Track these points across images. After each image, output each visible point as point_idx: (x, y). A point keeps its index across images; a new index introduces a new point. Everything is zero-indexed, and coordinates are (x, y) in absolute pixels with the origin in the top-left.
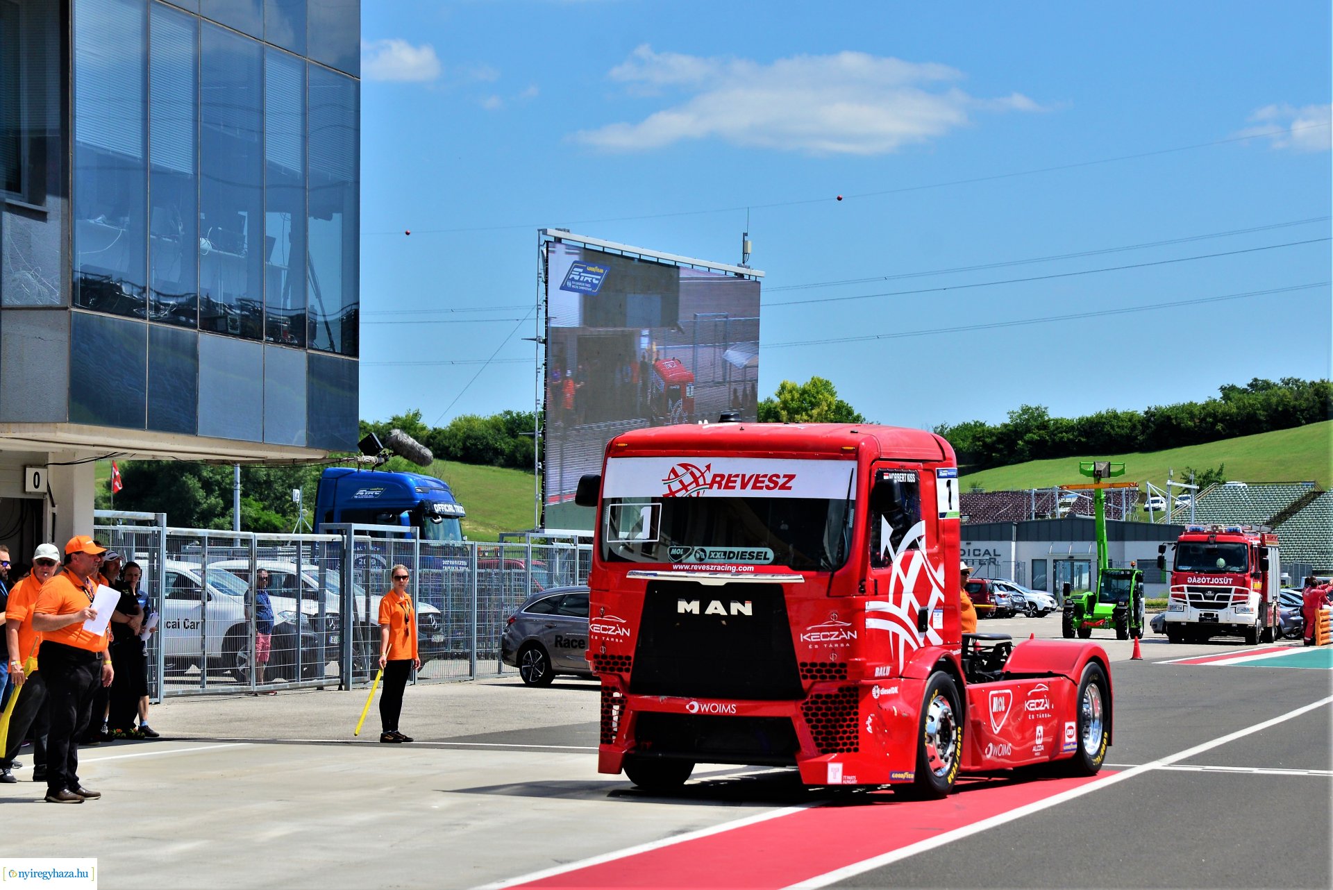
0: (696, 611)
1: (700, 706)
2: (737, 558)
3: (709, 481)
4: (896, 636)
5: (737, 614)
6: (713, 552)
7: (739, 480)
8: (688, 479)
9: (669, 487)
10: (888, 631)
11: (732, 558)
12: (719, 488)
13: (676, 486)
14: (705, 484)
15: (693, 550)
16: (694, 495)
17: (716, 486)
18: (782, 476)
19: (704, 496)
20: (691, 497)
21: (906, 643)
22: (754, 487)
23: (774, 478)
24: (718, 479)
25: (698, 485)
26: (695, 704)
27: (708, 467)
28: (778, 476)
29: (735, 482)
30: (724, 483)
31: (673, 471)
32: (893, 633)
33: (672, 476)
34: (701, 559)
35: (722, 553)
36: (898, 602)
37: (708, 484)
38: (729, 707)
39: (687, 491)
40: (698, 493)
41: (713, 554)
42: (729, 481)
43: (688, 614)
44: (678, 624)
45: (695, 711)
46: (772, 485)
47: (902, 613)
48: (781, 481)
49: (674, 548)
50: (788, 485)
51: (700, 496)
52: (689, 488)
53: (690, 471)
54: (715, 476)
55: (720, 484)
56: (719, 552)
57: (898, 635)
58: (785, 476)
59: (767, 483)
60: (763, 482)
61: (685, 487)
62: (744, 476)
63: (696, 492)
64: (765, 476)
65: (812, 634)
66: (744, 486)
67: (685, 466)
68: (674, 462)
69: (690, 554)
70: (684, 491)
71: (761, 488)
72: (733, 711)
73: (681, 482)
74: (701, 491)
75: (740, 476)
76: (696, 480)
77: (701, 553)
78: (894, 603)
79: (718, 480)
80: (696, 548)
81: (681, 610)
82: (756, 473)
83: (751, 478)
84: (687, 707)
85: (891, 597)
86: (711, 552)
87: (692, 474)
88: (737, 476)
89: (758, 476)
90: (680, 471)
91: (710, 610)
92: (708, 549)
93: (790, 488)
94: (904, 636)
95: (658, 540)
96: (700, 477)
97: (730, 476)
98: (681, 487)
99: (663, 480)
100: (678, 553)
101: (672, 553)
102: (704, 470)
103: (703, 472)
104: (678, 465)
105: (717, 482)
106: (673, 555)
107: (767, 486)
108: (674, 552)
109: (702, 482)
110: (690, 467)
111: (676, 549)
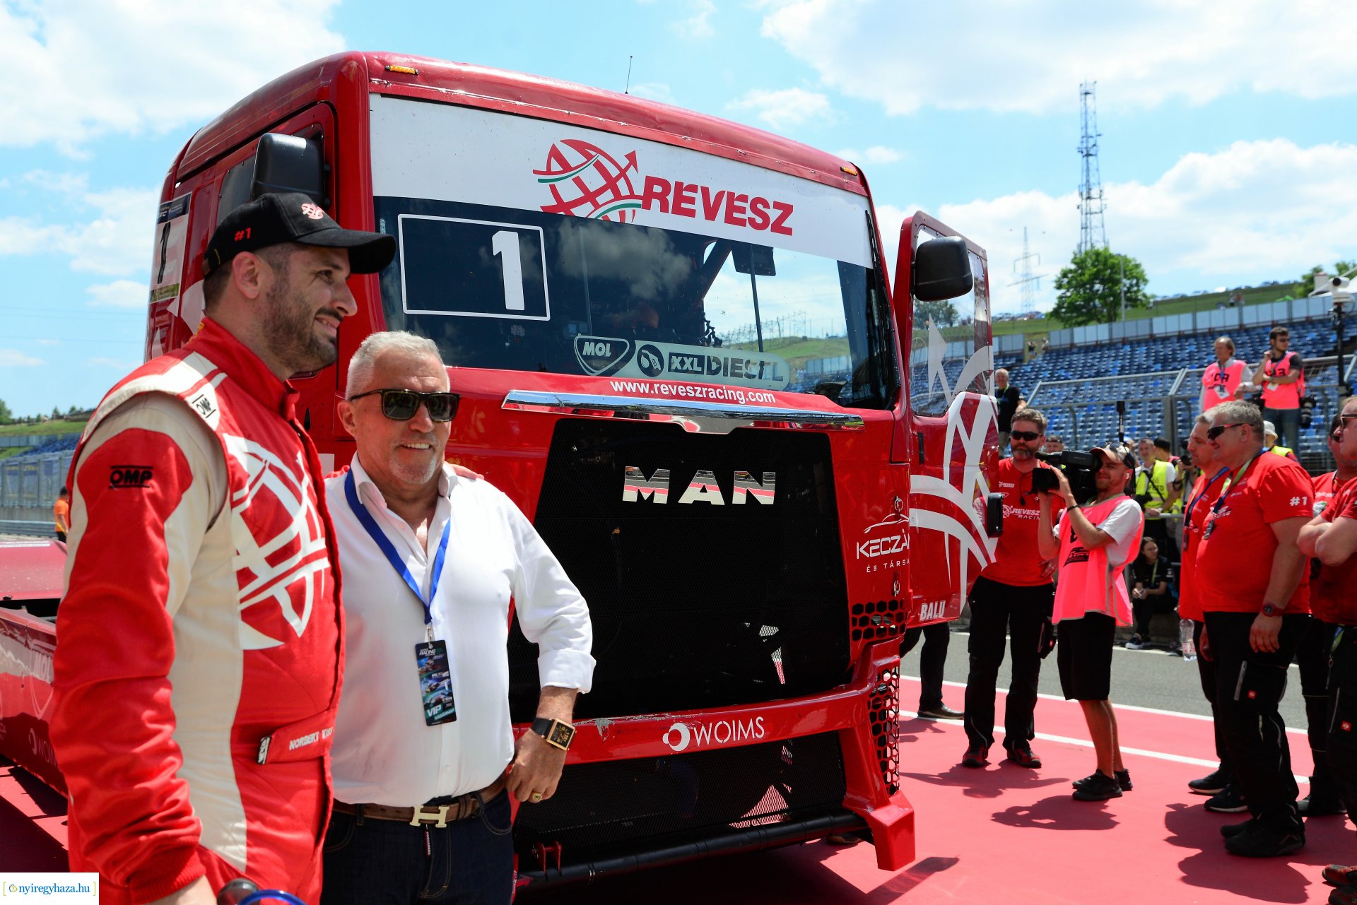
0: (661, 498)
1: (692, 733)
2: (725, 374)
3: (639, 190)
4: (954, 542)
5: (744, 502)
6: (677, 355)
7: (698, 196)
8: (594, 180)
9: (553, 189)
10: (942, 534)
11: (716, 372)
12: (664, 208)
13: (569, 191)
14: (632, 196)
15: (633, 346)
16: (614, 217)
17: (656, 203)
18: (771, 205)
19: (635, 222)
20: (607, 220)
21: (971, 555)
22: (729, 219)
23: (760, 206)
24: (657, 189)
25: (618, 196)
26: (680, 727)
27: (632, 158)
28: (766, 205)
29: (692, 201)
30: (670, 198)
31: (555, 153)
32: (950, 536)
33: (556, 166)
34: (649, 371)
35: (696, 360)
36: (957, 480)
37: (638, 197)
38: (751, 724)
39: (597, 206)
40: (622, 214)
41: (676, 362)
42: (679, 198)
43: (645, 504)
44: (617, 531)
45: (681, 747)
46: (759, 220)
47: (964, 500)
48: (774, 214)
49: (590, 341)
50: (785, 224)
51: (628, 220)
52: (600, 199)
53: (594, 160)
54: (650, 181)
55: (662, 197)
56: (688, 356)
57: (959, 541)
58: (777, 205)
59: (749, 214)
61: (590, 197)
62: (705, 191)
63: (616, 213)
64: (743, 198)
65: (872, 542)
66: (710, 214)
67: (579, 146)
68: (556, 134)
69: (627, 360)
70: (590, 205)
71: (741, 223)
72: (760, 732)
73: (578, 182)
74: (629, 211)
75: (699, 190)
76: (611, 184)
77: (651, 356)
78: (951, 482)
79: (656, 191)
80: (639, 344)
81: (630, 495)
82: (727, 190)
84: (665, 738)
85: (946, 470)
86: (671, 355)
87: (599, 166)
88: (693, 188)
89: (731, 195)
90: (574, 157)
91: (691, 495)
92: (665, 348)
93: (788, 231)
94: (967, 543)
95: (548, 318)
96: (618, 178)
97: (679, 185)
98: (581, 194)
99: (535, 172)
100: (600, 354)
101: (584, 353)
102: (624, 163)
103: (623, 167)
104: (564, 142)
105: (657, 196)
106: (587, 358)
107: (752, 221)
108: (589, 349)
109: (624, 191)
110: (593, 153)
111: (593, 344)
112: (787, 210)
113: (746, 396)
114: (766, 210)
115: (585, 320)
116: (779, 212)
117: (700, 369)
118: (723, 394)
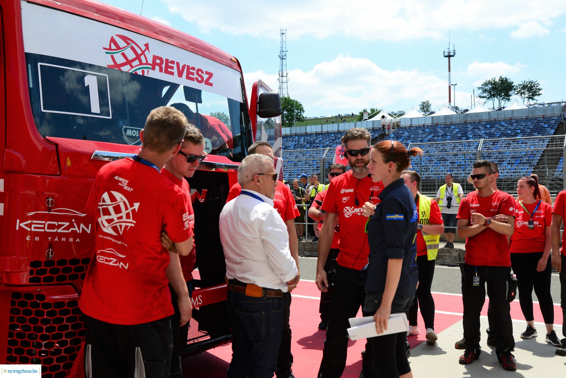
3: (150, 61)
7: (175, 66)
8: (131, 55)
9: (112, 57)
12: (161, 70)
14: (147, 63)
16: (140, 72)
17: (157, 68)
18: (204, 72)
19: (148, 76)
20: (136, 74)
22: (188, 78)
23: (200, 73)
24: (158, 61)
27: (147, 45)
28: (202, 73)
29: (172, 68)
30: (163, 66)
31: (113, 40)
33: (113, 47)
37: (150, 64)
39: (132, 67)
40: (143, 72)
42: (167, 67)
46: (200, 79)
48: (206, 77)
49: (130, 129)
50: (210, 81)
51: (146, 75)
52: (134, 64)
53: (130, 46)
54: (155, 58)
55: (160, 65)
58: (207, 73)
59: (196, 76)
60: (193, 74)
61: (129, 62)
62: (178, 64)
64: (193, 69)
66: (180, 75)
67: (124, 38)
68: (114, 32)
70: (129, 66)
71: (192, 79)
72: (200, 302)
73: (123, 55)
74: (146, 70)
75: (175, 63)
76: (138, 57)
82: (187, 64)
83: (184, 66)
87: (132, 48)
88: (173, 62)
89: (188, 67)
90: (122, 43)
93: (211, 85)
95: (111, 118)
96: (141, 55)
97: (167, 60)
98: (125, 61)
99: (104, 48)
100: (134, 135)
101: (127, 135)
102: (144, 48)
103: (143, 50)
104: (117, 35)
105: (158, 64)
106: (128, 136)
107: (197, 79)
108: (129, 132)
109: (144, 61)
110: (130, 42)
111: (131, 130)
112: (210, 75)
114: (202, 74)
115: (126, 119)
116: (208, 76)
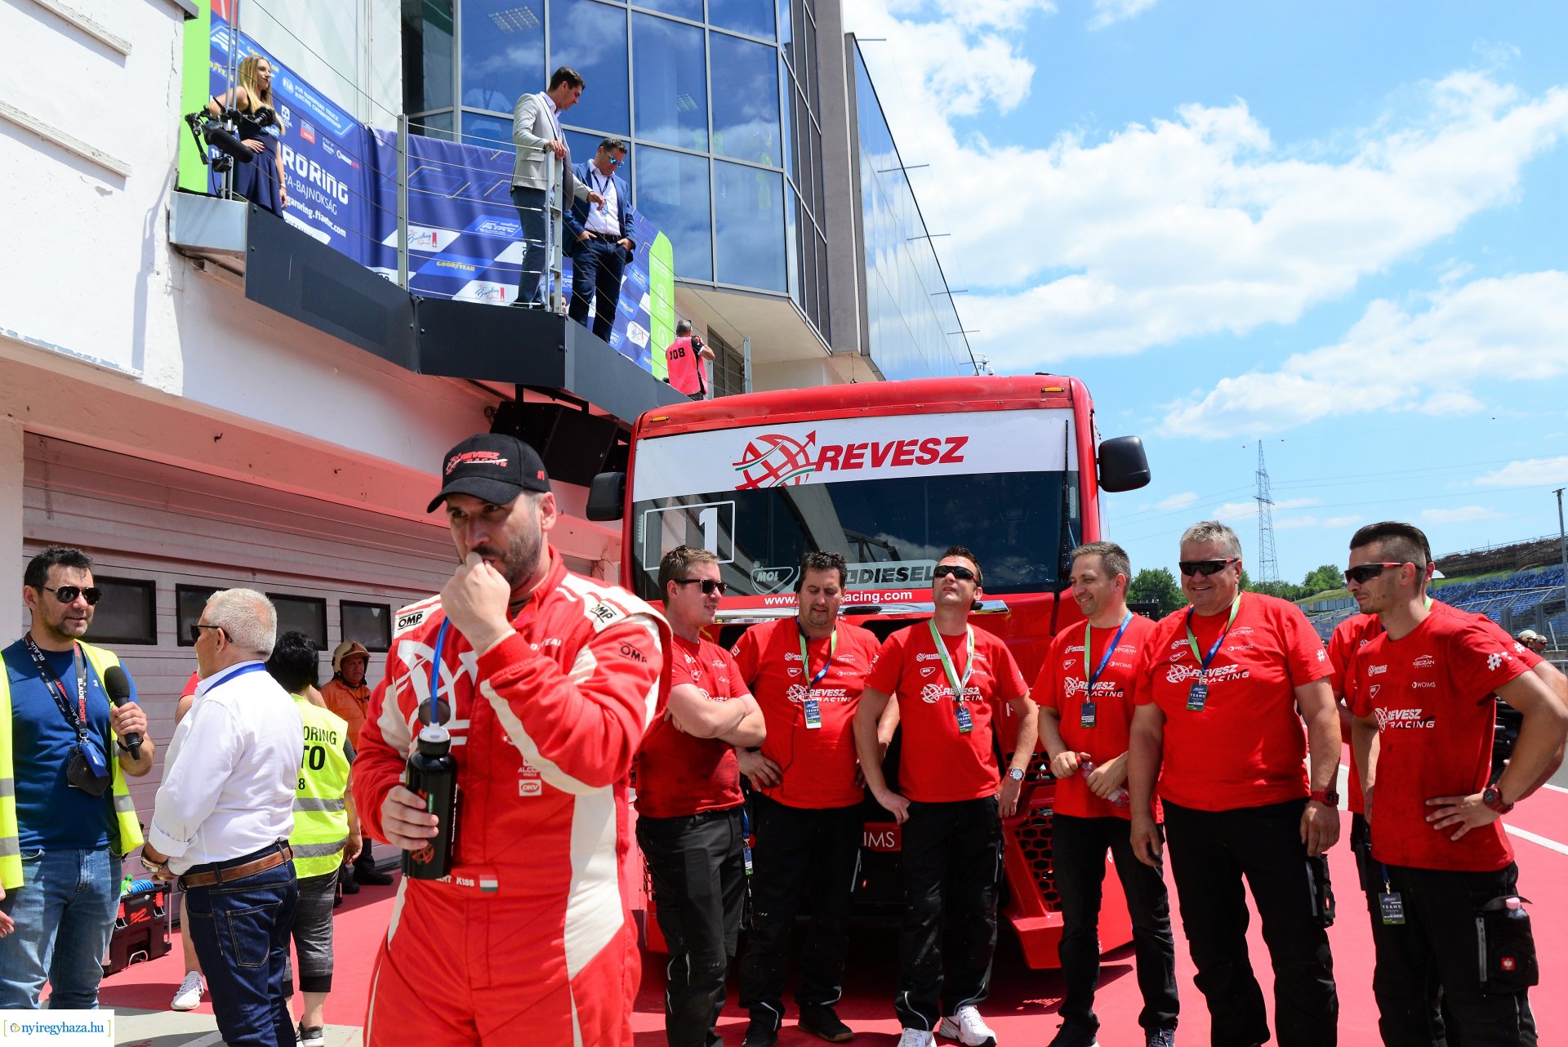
2: (877, 581)
3: (814, 458)
7: (868, 452)
8: (779, 461)
9: (746, 474)
11: (867, 581)
12: (834, 467)
13: (757, 471)
14: (808, 463)
15: (797, 571)
16: (790, 482)
17: (827, 465)
18: (943, 442)
19: (808, 482)
20: (784, 486)
22: (897, 462)
23: (930, 445)
24: (831, 454)
25: (795, 466)
27: (811, 436)
28: (936, 441)
29: (861, 455)
30: (841, 459)
31: (751, 448)
33: (750, 457)
37: (813, 464)
38: (881, 836)
39: (777, 477)
42: (850, 455)
46: (928, 456)
48: (943, 449)
49: (763, 571)
50: (955, 455)
51: (802, 482)
52: (780, 473)
53: (779, 446)
54: (825, 450)
55: (834, 459)
58: (950, 441)
59: (918, 453)
61: (773, 472)
62: (875, 446)
63: (793, 478)
66: (877, 461)
67: (769, 439)
68: (752, 434)
69: (789, 581)
70: (772, 479)
72: (889, 843)
73: (766, 464)
74: (803, 476)
75: (869, 447)
76: (792, 459)
79: (831, 456)
82: (897, 440)
83: (889, 446)
87: (784, 450)
88: (864, 446)
89: (901, 444)
90: (764, 447)
93: (960, 459)
95: (732, 560)
96: (798, 453)
97: (851, 447)
98: (766, 472)
99: (734, 464)
100: (769, 580)
101: (758, 580)
102: (804, 441)
103: (803, 445)
104: (759, 438)
105: (829, 459)
106: (761, 583)
107: (921, 460)
108: (762, 577)
109: (802, 462)
110: (779, 441)
111: (765, 573)
112: (960, 442)
113: (882, 596)
114: (936, 448)
116: (951, 446)
117: (853, 580)
118: (859, 597)
